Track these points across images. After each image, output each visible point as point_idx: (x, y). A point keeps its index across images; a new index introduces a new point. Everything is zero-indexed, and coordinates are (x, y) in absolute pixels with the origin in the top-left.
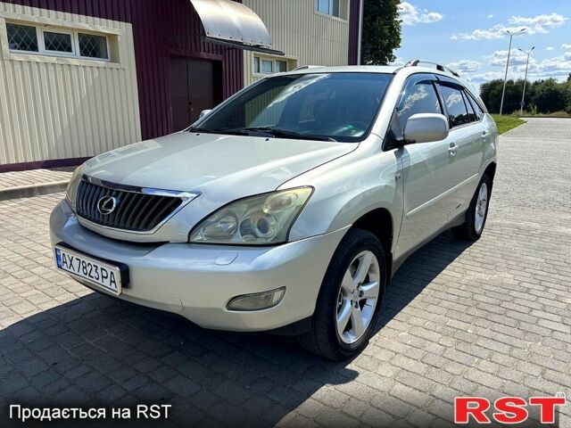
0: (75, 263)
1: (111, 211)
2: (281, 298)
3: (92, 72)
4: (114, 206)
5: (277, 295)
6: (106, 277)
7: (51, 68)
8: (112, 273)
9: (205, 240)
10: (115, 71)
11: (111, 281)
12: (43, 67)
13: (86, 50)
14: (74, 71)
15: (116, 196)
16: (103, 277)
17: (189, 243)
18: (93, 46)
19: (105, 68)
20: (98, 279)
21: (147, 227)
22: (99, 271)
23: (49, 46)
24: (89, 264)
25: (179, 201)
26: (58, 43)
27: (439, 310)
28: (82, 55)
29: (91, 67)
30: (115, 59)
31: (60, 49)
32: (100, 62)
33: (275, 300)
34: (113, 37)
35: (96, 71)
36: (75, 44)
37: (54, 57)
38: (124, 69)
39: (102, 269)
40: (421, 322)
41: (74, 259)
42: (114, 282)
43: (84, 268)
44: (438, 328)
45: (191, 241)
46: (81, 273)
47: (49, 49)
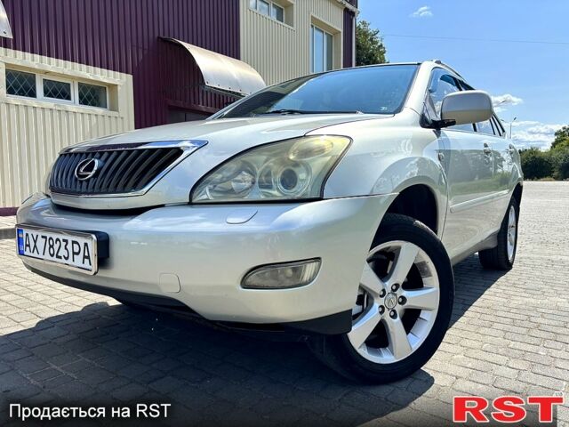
0: (41, 242)
1: (91, 174)
2: (315, 274)
3: (90, 119)
4: (95, 168)
5: (310, 269)
6: (78, 254)
7: (48, 113)
8: (86, 245)
9: (212, 199)
10: (113, 119)
11: (85, 257)
12: (39, 112)
13: (85, 99)
14: (72, 117)
15: (99, 158)
16: (74, 253)
17: (190, 204)
18: (92, 95)
19: (103, 116)
20: (67, 258)
21: (136, 187)
22: (69, 247)
23: (47, 93)
24: (58, 240)
25: (179, 152)
26: (57, 90)
27: (494, 332)
28: (80, 103)
29: (89, 114)
30: (114, 108)
31: (59, 97)
32: (99, 110)
33: (306, 277)
34: (113, 87)
35: (94, 118)
36: (75, 93)
37: (52, 103)
38: (122, 118)
39: (74, 242)
40: (477, 344)
41: (40, 237)
42: (88, 257)
43: (51, 246)
44: (500, 350)
45: (194, 201)
46: (47, 256)
47: (49, 96)
